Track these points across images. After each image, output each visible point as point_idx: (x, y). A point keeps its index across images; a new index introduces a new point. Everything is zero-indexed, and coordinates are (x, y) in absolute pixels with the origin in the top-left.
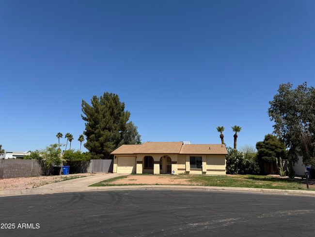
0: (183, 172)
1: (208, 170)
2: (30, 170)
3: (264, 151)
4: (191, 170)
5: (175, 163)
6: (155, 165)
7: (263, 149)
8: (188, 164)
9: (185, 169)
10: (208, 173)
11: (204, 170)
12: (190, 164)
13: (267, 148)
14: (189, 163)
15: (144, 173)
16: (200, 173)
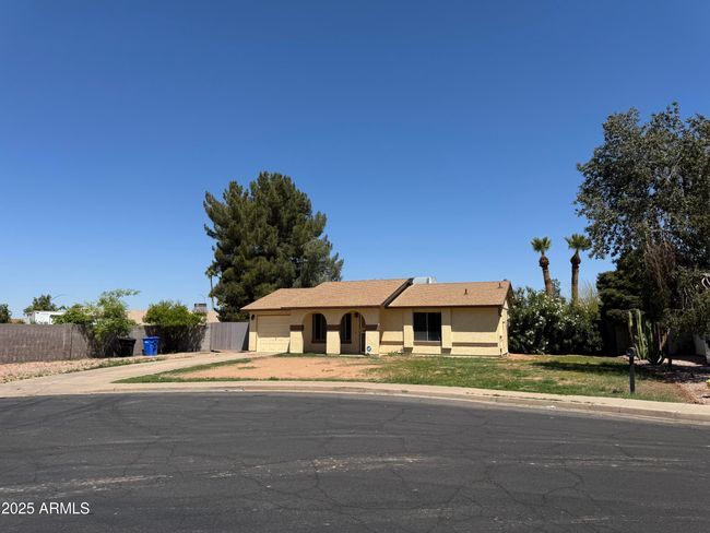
0: (399, 348)
1: (455, 344)
2: (60, 346)
3: (613, 296)
4: (415, 344)
5: (373, 328)
6: (329, 334)
7: (608, 291)
8: (409, 330)
9: (402, 343)
10: (456, 351)
11: (446, 343)
12: (415, 330)
13: (619, 288)
14: (411, 327)
15: (308, 351)
16: (436, 350)
